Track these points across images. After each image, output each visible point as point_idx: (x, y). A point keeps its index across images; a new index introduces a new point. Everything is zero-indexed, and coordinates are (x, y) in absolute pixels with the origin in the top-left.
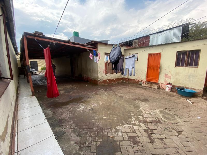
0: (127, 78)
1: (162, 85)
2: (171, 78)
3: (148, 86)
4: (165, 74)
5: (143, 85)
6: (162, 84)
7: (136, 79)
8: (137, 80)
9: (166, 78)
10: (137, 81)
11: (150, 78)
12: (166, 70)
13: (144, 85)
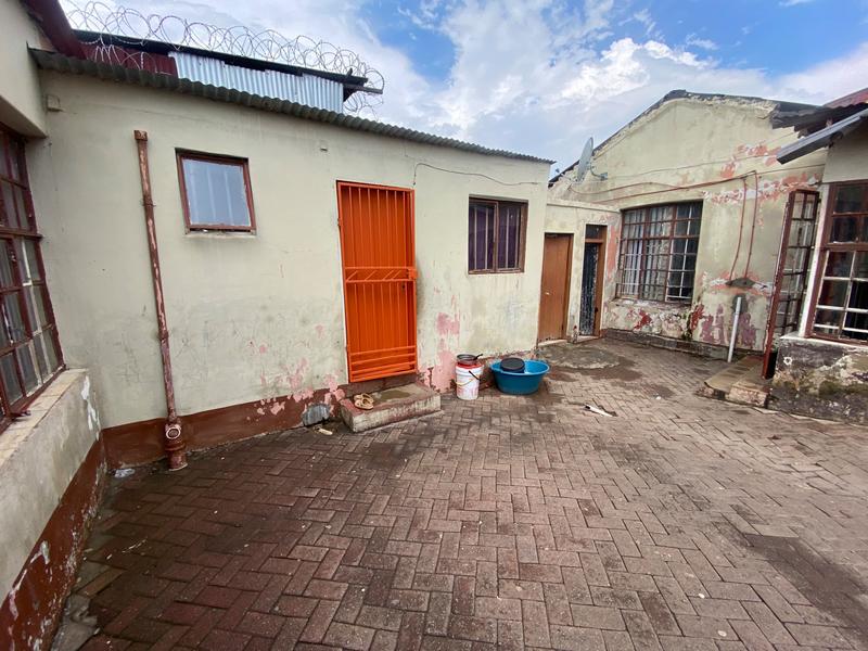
0: (160, 425)
1: (430, 376)
2: (461, 330)
3: (395, 412)
4: (437, 316)
5: (366, 425)
6: (430, 369)
7: (271, 395)
8: (280, 400)
9: (443, 336)
10: (277, 409)
11: (366, 357)
12: (438, 291)
13: (372, 416)
